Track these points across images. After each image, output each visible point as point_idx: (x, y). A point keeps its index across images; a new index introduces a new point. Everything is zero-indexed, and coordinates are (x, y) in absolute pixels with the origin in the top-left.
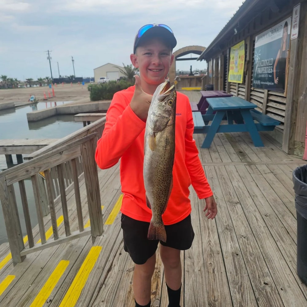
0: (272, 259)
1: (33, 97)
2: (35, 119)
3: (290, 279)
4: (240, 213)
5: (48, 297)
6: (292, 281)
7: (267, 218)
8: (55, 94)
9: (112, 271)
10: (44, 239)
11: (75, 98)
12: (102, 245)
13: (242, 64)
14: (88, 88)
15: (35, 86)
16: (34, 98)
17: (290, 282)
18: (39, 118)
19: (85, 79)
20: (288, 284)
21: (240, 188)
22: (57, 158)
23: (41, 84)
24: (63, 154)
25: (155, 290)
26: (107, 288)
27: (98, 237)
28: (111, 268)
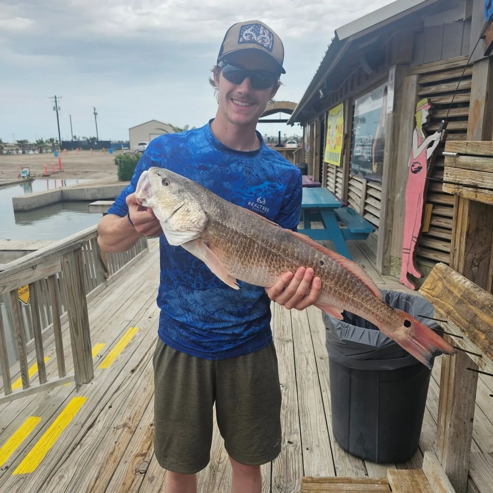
0: (308, 413)
1: (26, 171)
2: (25, 208)
3: (323, 437)
4: (288, 355)
5: (4, 463)
6: (324, 440)
7: (322, 362)
8: (63, 167)
9: (94, 428)
10: (9, 388)
11: (95, 175)
12: (88, 395)
13: (340, 137)
14: (116, 161)
15: (31, 152)
16: (28, 174)
17: (320, 441)
18: (33, 206)
19: (114, 144)
20: (317, 443)
21: (300, 320)
22: (28, 275)
23: (41, 149)
24: (37, 268)
25: (146, 451)
26: (82, 449)
27: (85, 385)
28: (94, 425)
